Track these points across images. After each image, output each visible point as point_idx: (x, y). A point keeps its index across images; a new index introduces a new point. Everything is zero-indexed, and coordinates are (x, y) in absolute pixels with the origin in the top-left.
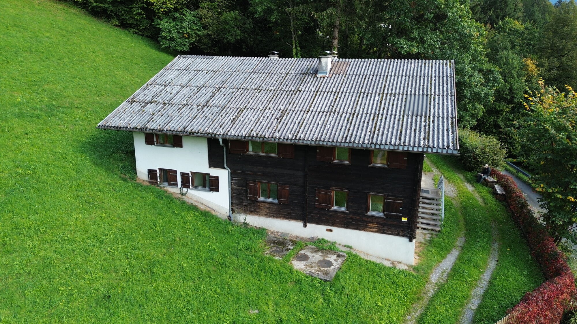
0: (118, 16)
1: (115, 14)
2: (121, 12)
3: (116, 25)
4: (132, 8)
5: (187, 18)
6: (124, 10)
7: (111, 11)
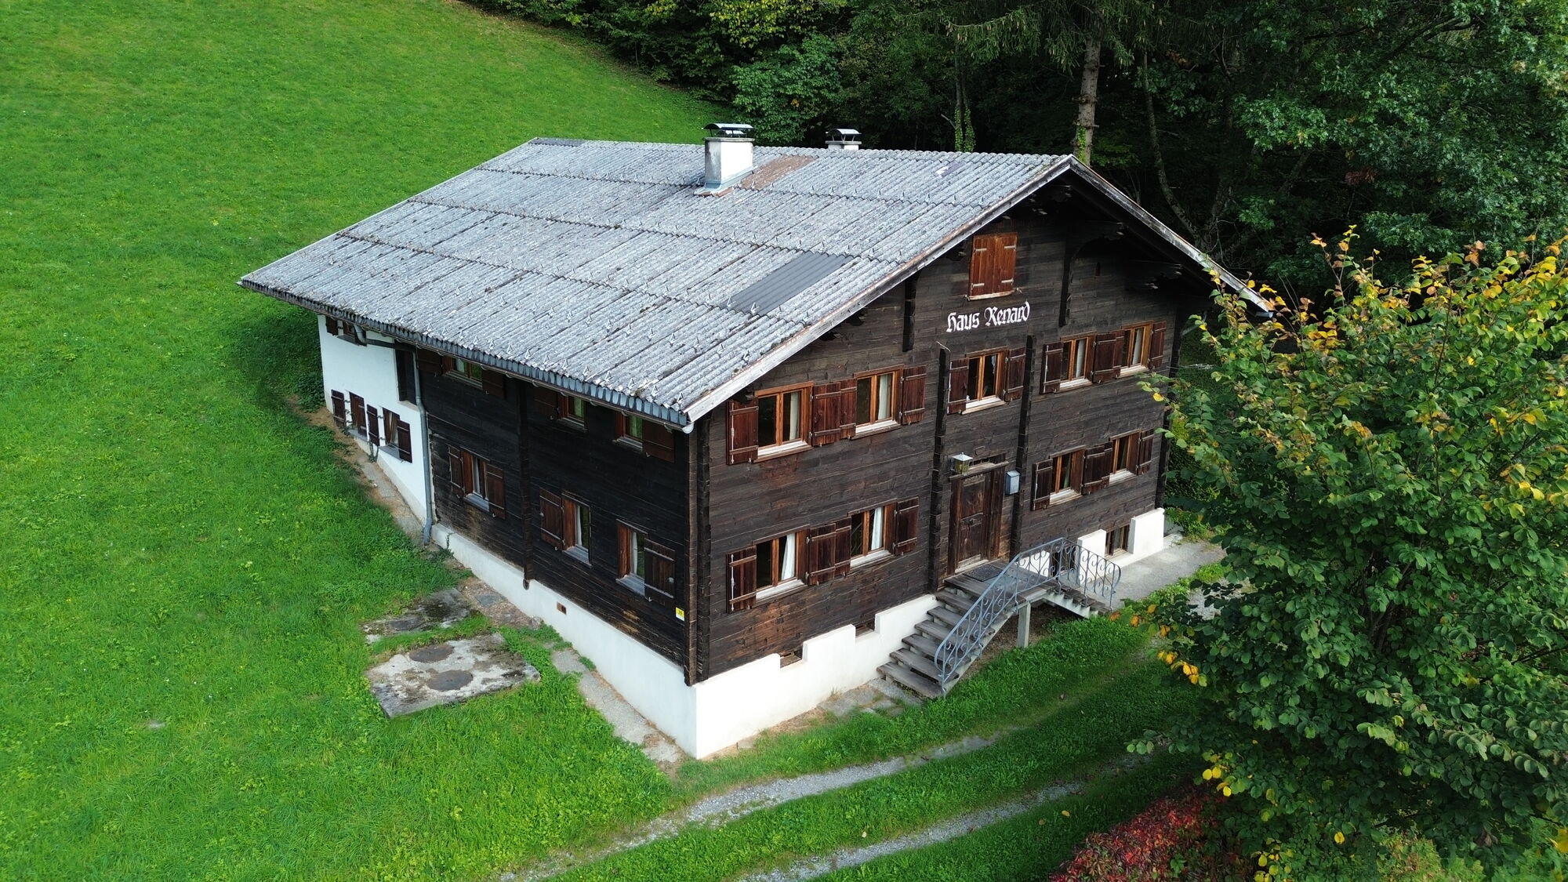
0: (666, 60)
1: (660, 55)
2: (672, 48)
3: (661, 81)
4: (697, 38)
5: (806, 58)
6: (680, 45)
7: (649, 48)
